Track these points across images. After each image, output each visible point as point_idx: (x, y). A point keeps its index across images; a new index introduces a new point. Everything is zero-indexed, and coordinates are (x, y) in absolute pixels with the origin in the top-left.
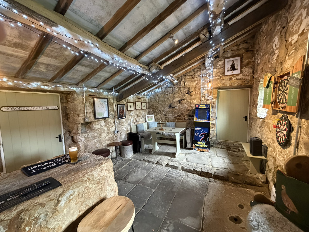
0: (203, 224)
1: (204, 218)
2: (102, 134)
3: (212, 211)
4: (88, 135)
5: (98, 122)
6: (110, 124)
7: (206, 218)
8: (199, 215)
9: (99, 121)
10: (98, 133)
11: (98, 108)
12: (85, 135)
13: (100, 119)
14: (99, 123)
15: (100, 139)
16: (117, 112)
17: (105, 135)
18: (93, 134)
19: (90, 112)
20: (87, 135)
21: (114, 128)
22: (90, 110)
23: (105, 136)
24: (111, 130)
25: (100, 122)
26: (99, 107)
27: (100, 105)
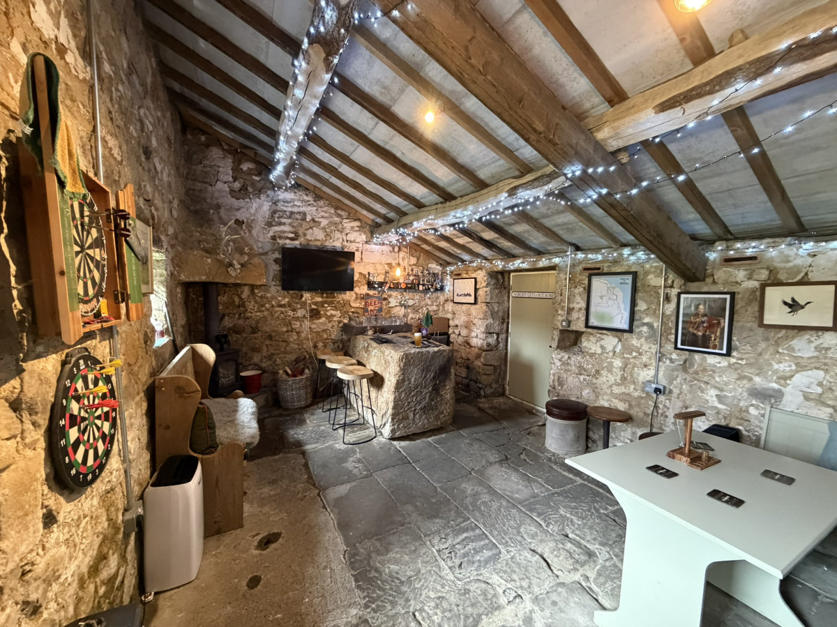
0: (321, 500)
1: (324, 507)
2: (604, 373)
3: (315, 526)
4: (569, 358)
5: (595, 336)
6: (634, 354)
7: (322, 510)
8: (334, 506)
9: (598, 335)
10: (593, 365)
11: (600, 301)
12: (563, 356)
13: (604, 332)
14: (597, 341)
15: (595, 381)
16: (673, 318)
17: (612, 379)
18: (583, 361)
19: (580, 309)
20: (567, 357)
21: (652, 372)
22: (580, 303)
23: (610, 383)
24: (639, 375)
25: (602, 339)
26: (601, 297)
27: (604, 292)
